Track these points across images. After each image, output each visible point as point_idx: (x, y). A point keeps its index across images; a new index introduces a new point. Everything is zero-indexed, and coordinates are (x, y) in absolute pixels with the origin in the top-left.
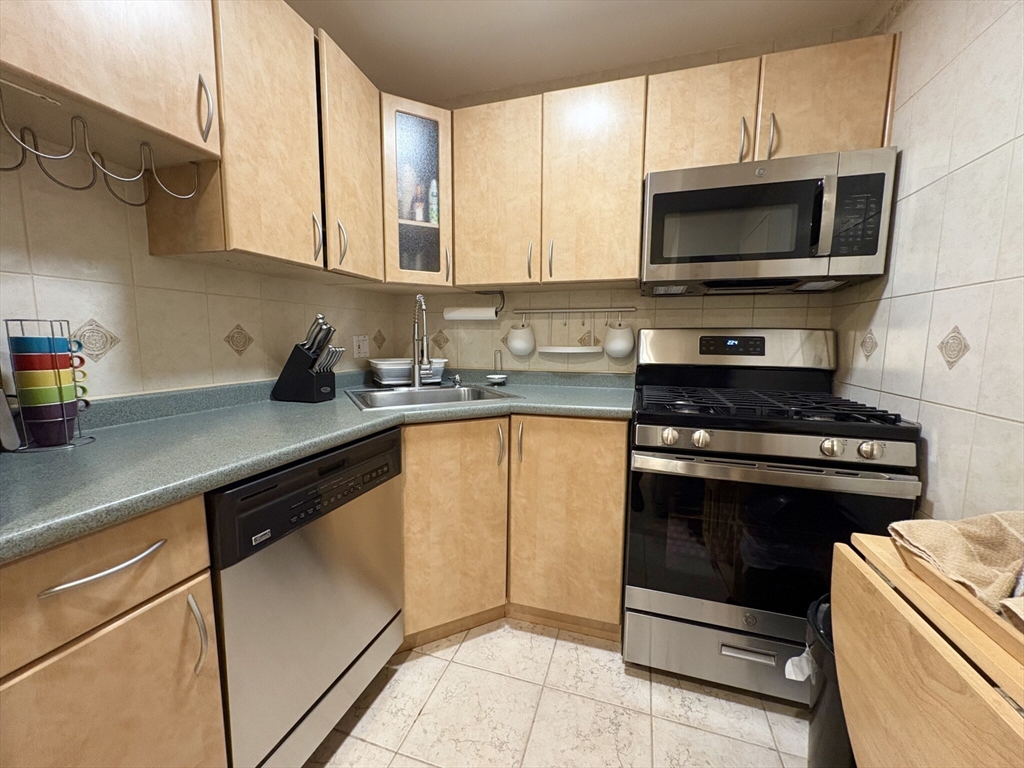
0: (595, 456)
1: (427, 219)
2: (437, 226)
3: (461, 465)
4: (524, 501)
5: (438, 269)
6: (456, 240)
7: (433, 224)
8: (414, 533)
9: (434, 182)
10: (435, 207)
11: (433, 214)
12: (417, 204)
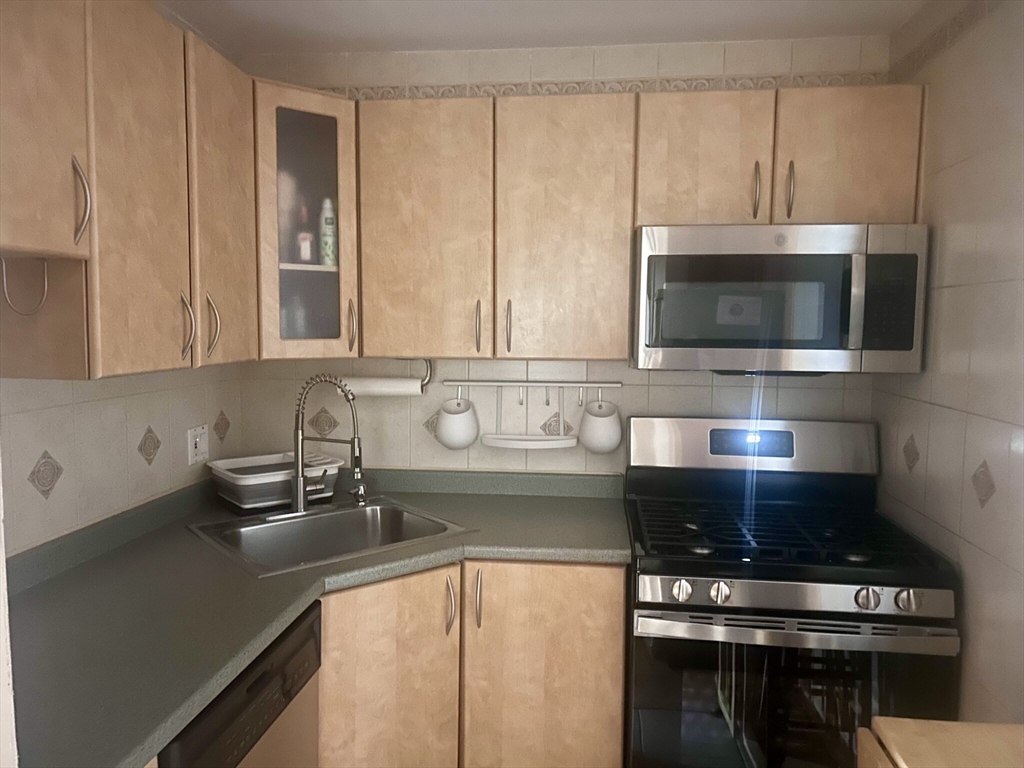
0: (583, 615)
1: (317, 258)
2: (333, 269)
3: (397, 641)
4: (484, 683)
5: (337, 335)
6: (364, 289)
7: (328, 266)
8: (333, 750)
9: (327, 204)
10: (330, 240)
11: (329, 250)
12: (302, 235)
